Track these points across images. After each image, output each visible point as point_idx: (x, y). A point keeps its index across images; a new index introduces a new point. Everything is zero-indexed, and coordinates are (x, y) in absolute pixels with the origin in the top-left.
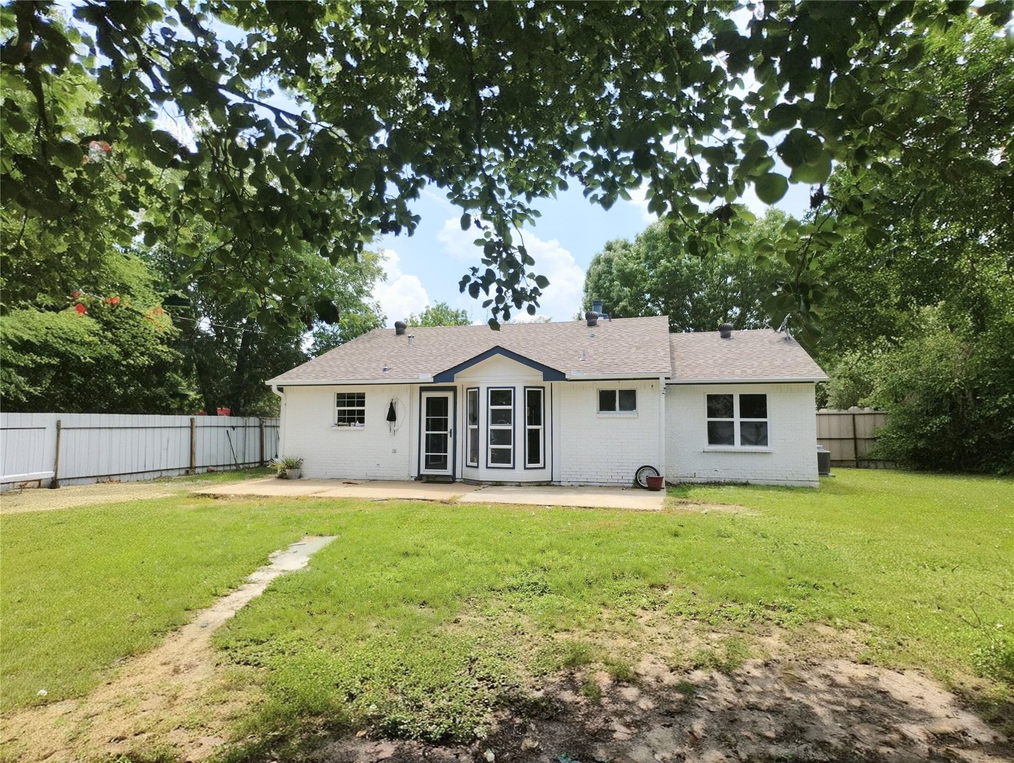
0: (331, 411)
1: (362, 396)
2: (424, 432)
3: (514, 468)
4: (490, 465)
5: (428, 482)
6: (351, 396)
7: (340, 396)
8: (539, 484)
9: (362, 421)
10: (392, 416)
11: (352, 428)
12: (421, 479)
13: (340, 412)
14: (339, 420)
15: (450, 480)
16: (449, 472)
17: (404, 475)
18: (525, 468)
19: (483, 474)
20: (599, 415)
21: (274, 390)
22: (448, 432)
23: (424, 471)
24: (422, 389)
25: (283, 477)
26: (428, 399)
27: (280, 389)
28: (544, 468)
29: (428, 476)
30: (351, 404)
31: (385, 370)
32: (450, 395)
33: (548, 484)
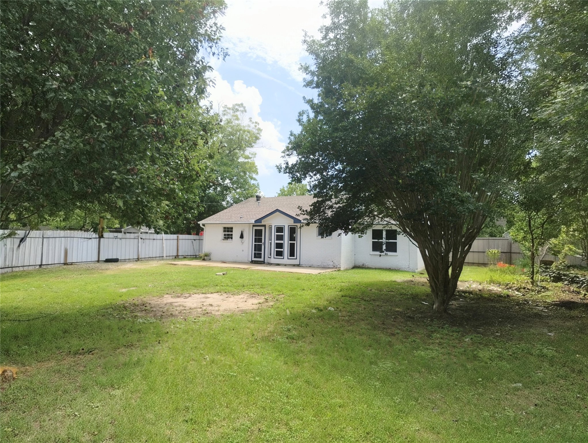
0: (221, 234)
1: (232, 228)
2: (254, 243)
3: (283, 258)
4: (275, 257)
5: (255, 263)
6: (228, 228)
7: (225, 228)
8: (294, 265)
9: (232, 238)
10: (242, 237)
11: (228, 241)
12: (253, 262)
13: (225, 235)
14: (224, 238)
15: (263, 263)
16: (262, 259)
17: (246, 260)
18: (288, 259)
19: (273, 261)
20: (318, 238)
21: (201, 226)
22: (262, 244)
23: (254, 259)
24: (254, 226)
25: (204, 260)
26: (255, 230)
27: (204, 225)
28: (296, 259)
29: (255, 261)
30: (228, 231)
31: (241, 218)
32: (263, 228)
33: (299, 266)
